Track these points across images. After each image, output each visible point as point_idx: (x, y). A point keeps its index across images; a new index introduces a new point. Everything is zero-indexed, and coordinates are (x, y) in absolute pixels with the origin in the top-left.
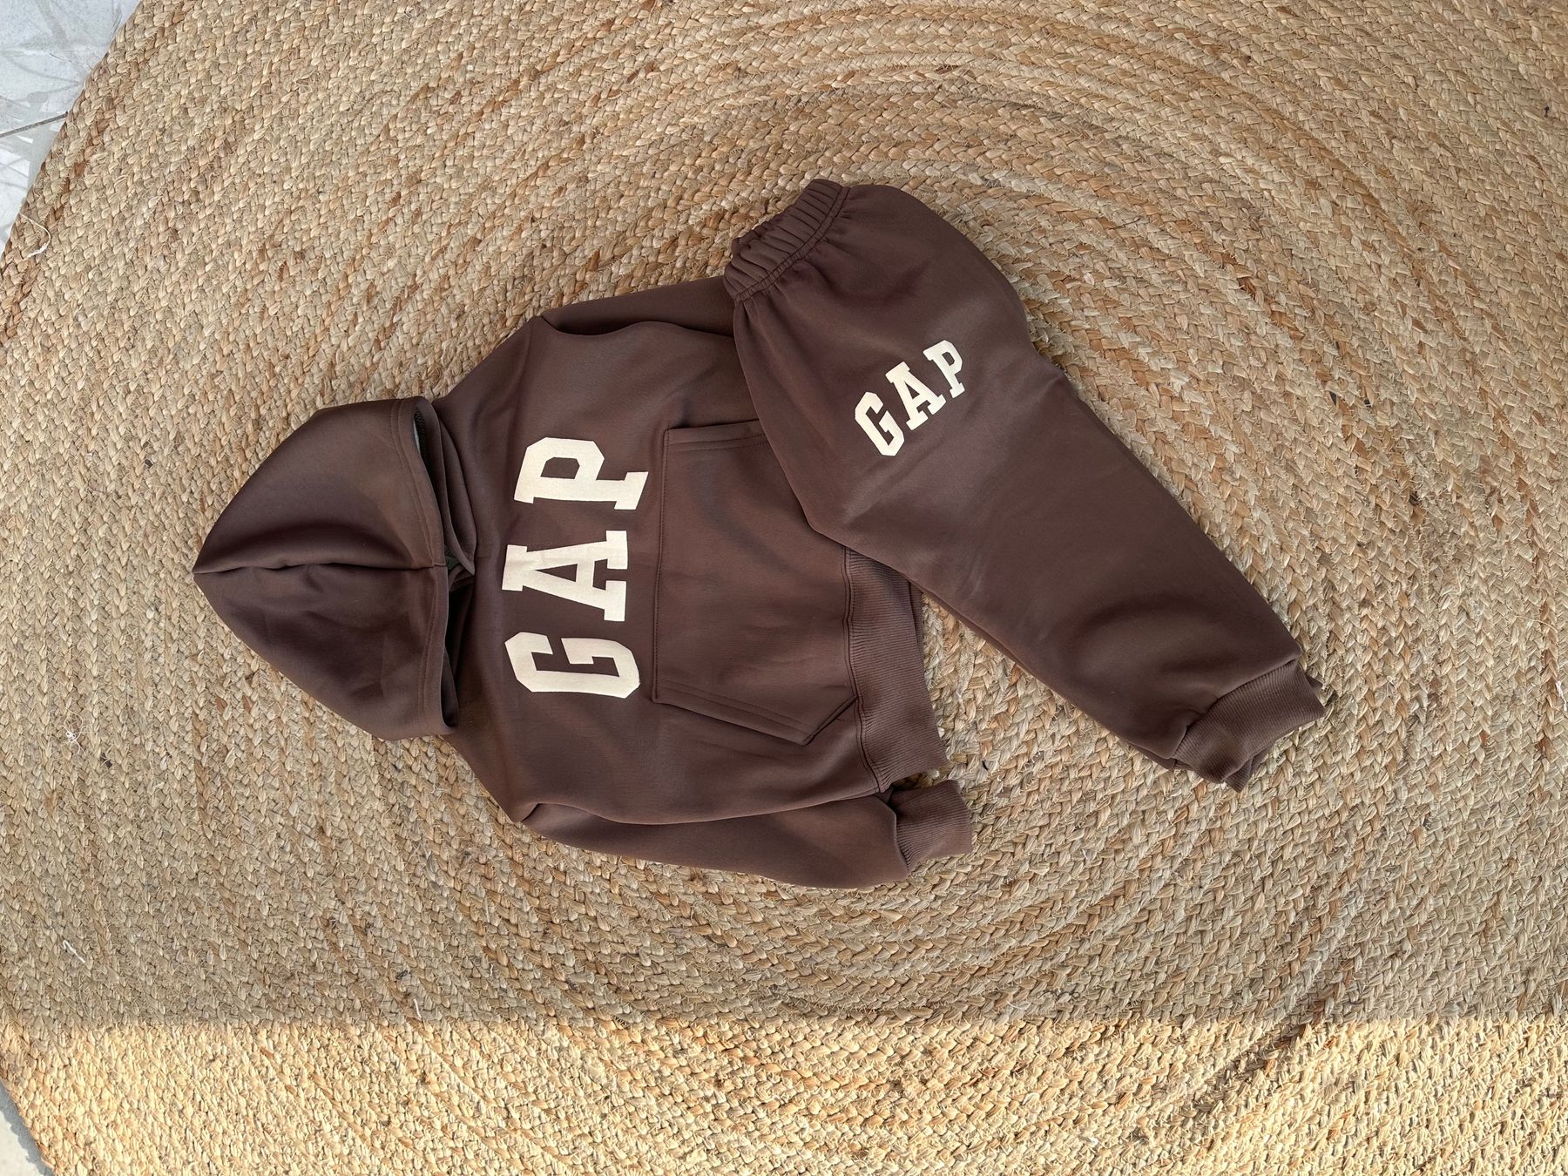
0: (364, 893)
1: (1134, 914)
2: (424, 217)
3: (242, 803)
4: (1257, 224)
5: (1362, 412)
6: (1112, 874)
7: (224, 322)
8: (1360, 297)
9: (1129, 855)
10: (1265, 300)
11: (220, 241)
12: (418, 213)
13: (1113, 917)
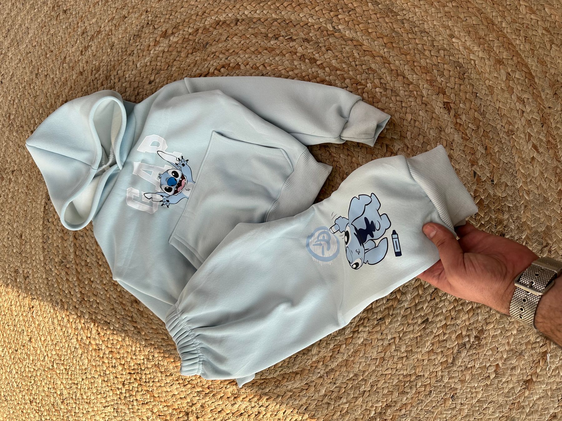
1: (302, 384)
4: (462, 76)
5: (488, 186)
8: (507, 126)
10: (455, 116)
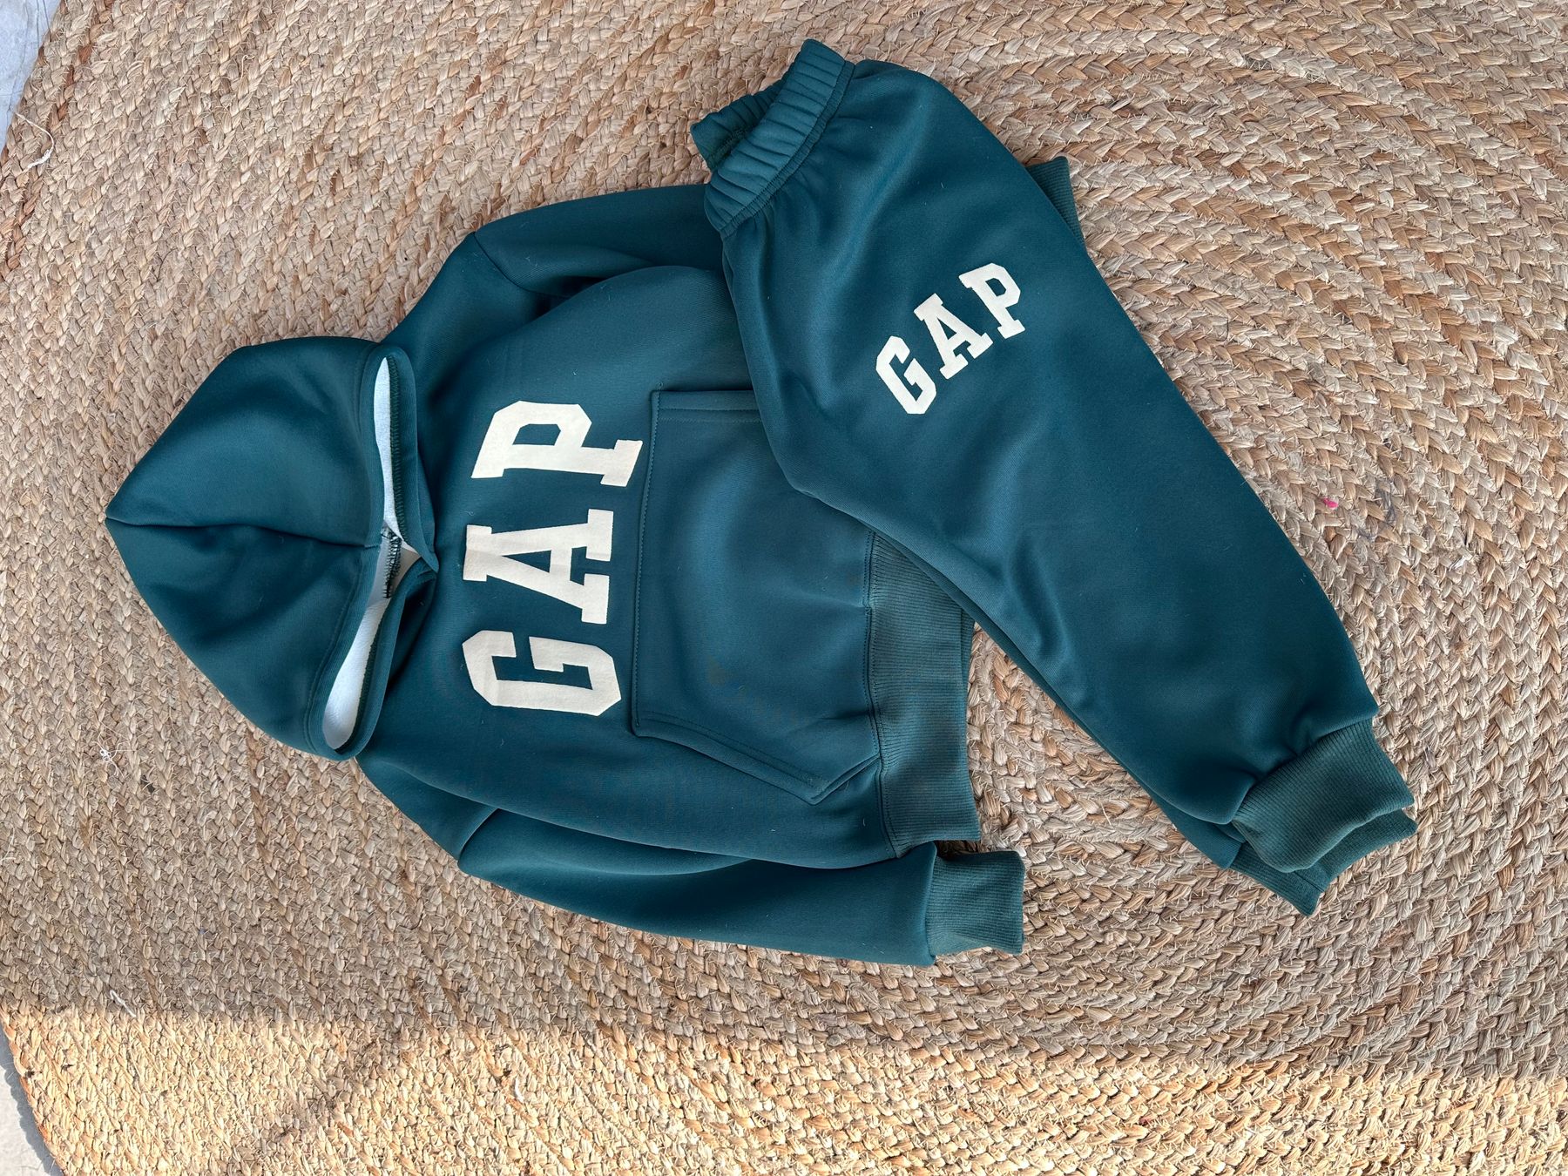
0: (457, 951)
2: (511, 110)
3: (309, 839)
6: (1386, 977)
7: (267, 247)
9: (1411, 956)
11: (258, 144)
12: (503, 104)
13: (1384, 1030)
